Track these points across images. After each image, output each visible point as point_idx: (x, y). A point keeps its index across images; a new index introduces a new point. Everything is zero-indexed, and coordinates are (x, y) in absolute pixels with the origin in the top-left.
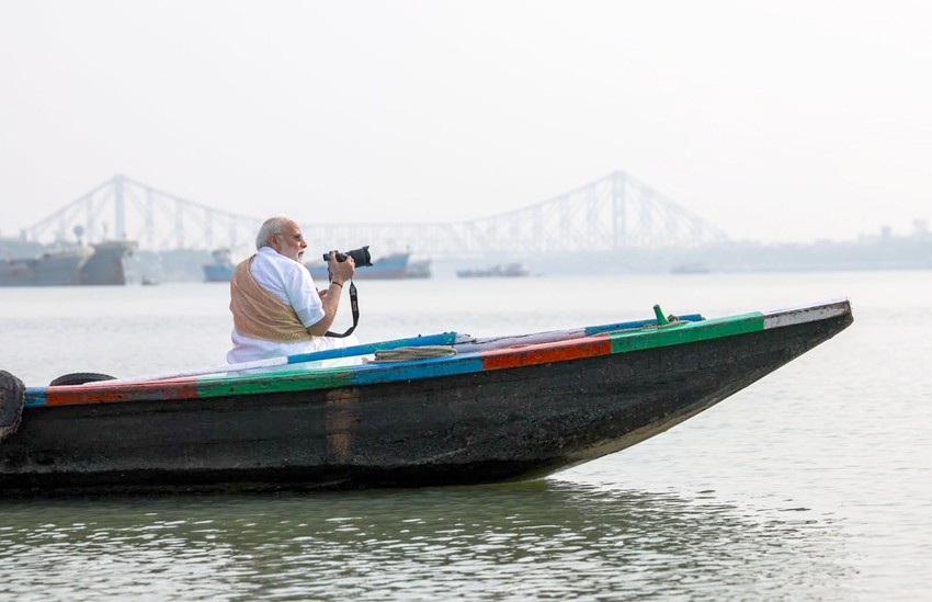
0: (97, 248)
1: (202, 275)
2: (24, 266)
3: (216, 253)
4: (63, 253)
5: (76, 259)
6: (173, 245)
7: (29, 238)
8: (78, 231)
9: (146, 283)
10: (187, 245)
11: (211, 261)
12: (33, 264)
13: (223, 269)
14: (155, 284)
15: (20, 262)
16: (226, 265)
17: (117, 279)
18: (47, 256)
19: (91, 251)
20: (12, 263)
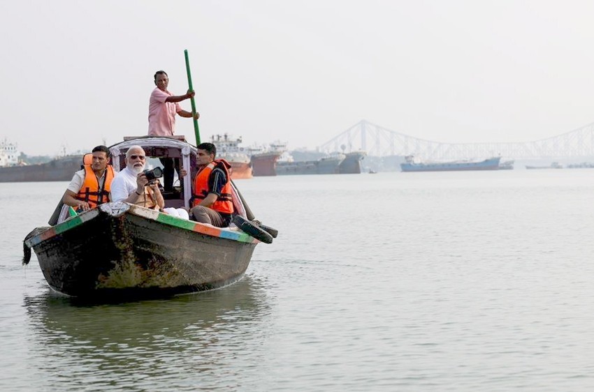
0: (347, 155)
1: (400, 169)
2: (313, 165)
3: (406, 158)
4: (331, 158)
5: (338, 161)
6: (389, 154)
7: (320, 151)
8: (343, 147)
9: (371, 172)
10: (396, 154)
11: (404, 162)
12: (317, 163)
13: (410, 165)
14: (376, 173)
15: (311, 162)
16: (412, 163)
17: (356, 170)
18: (323, 159)
19: (344, 157)
20: (307, 163)
